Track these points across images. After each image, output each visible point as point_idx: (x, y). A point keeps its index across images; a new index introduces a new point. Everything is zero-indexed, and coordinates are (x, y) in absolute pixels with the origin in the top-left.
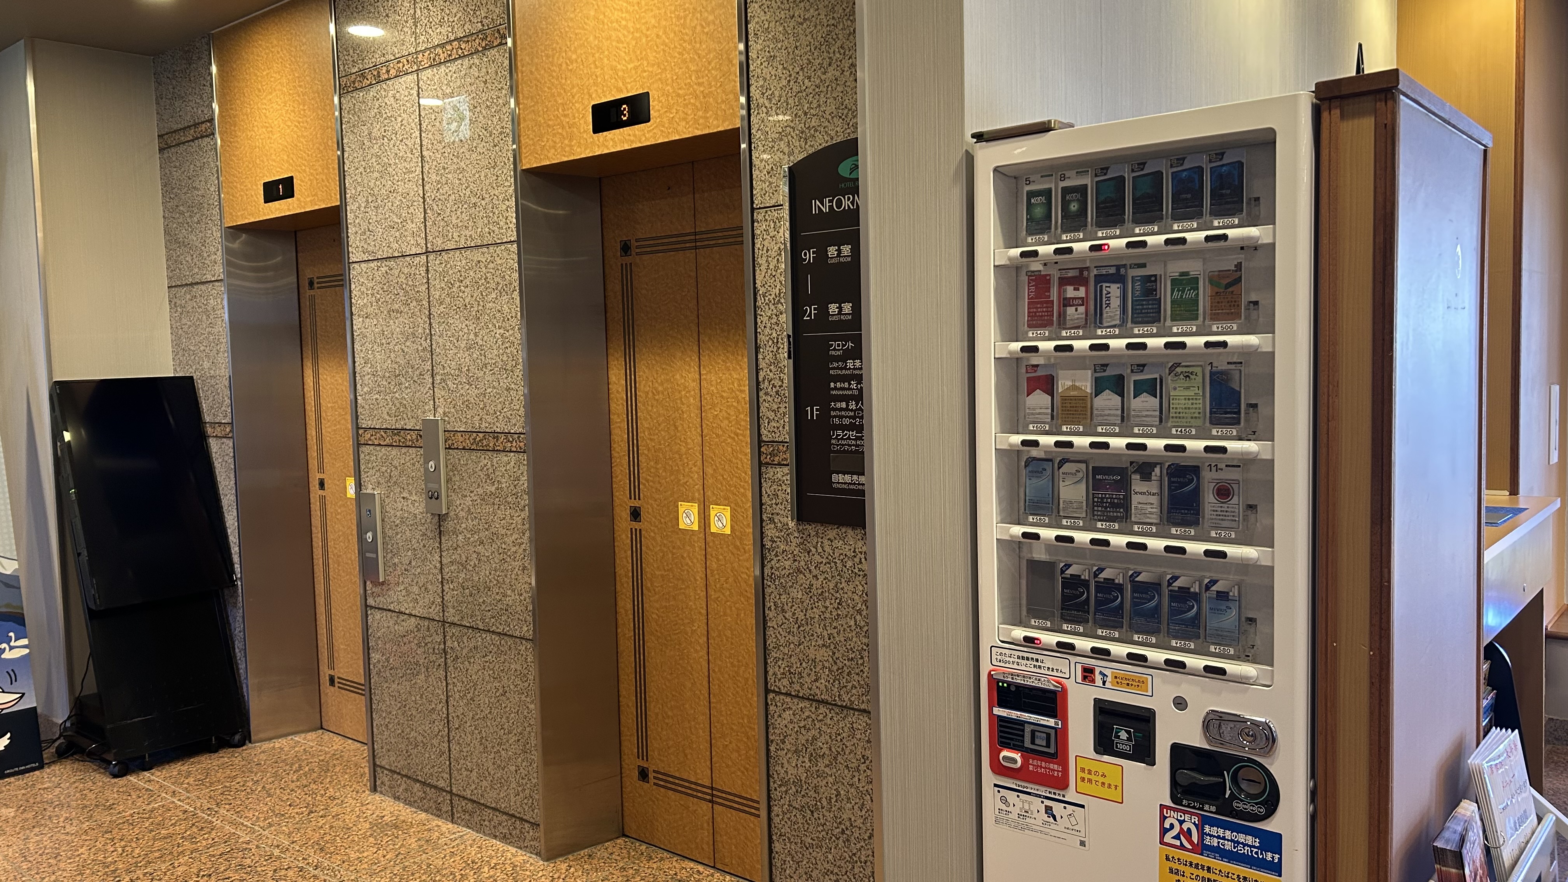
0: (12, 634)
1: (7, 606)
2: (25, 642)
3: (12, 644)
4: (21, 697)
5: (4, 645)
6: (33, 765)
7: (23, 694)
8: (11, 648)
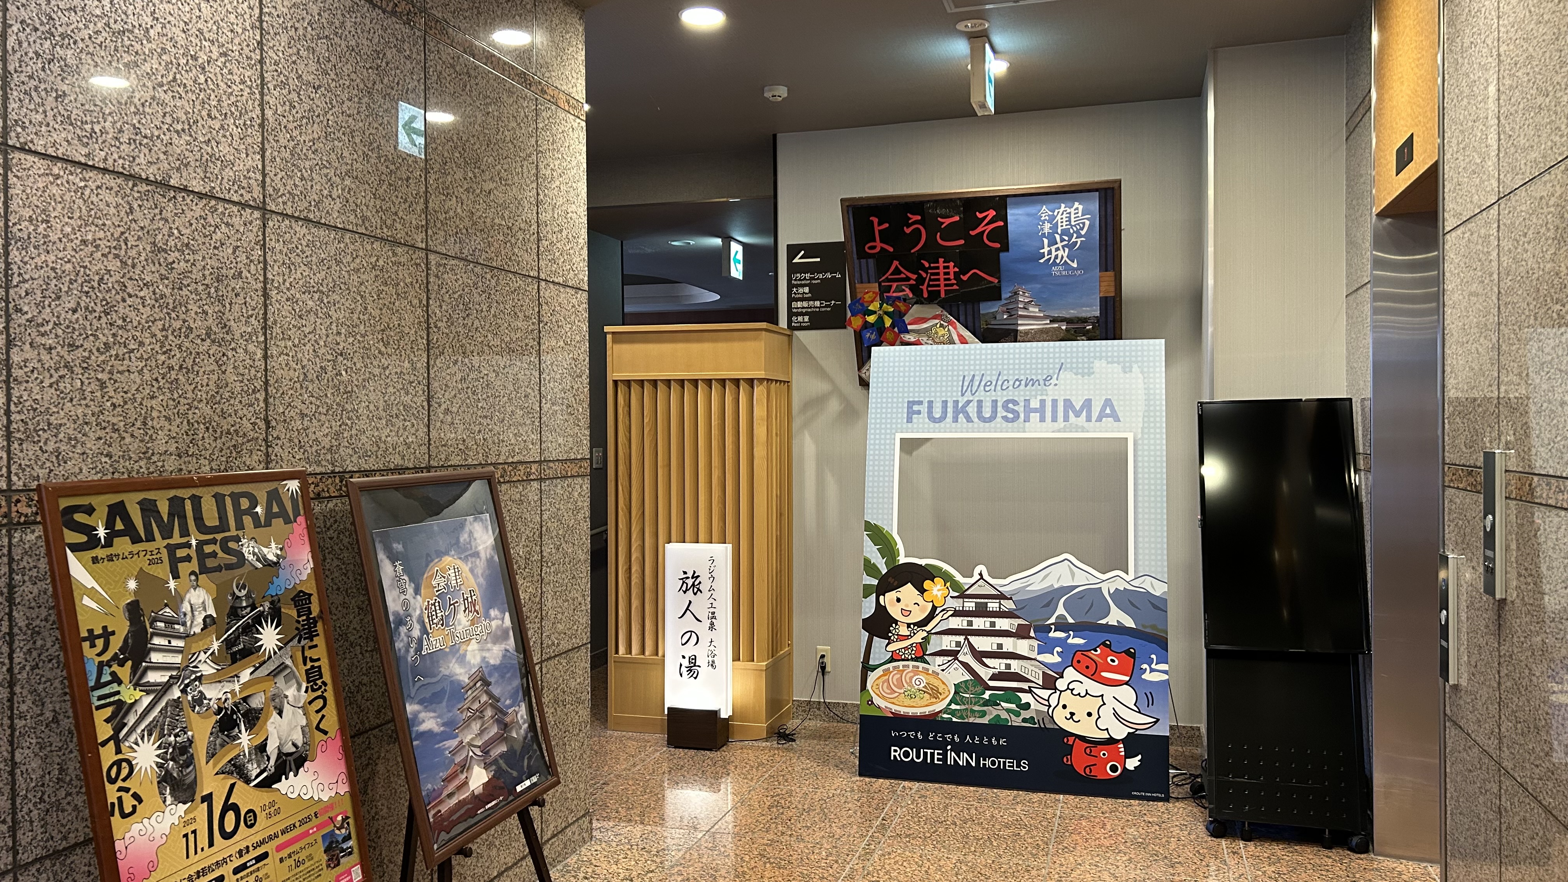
0: (1154, 656)
1: (1154, 627)
2: (1164, 667)
3: (1153, 666)
4: (1155, 722)
5: (1145, 666)
6: (1159, 795)
7: (1158, 720)
8: (1152, 670)
